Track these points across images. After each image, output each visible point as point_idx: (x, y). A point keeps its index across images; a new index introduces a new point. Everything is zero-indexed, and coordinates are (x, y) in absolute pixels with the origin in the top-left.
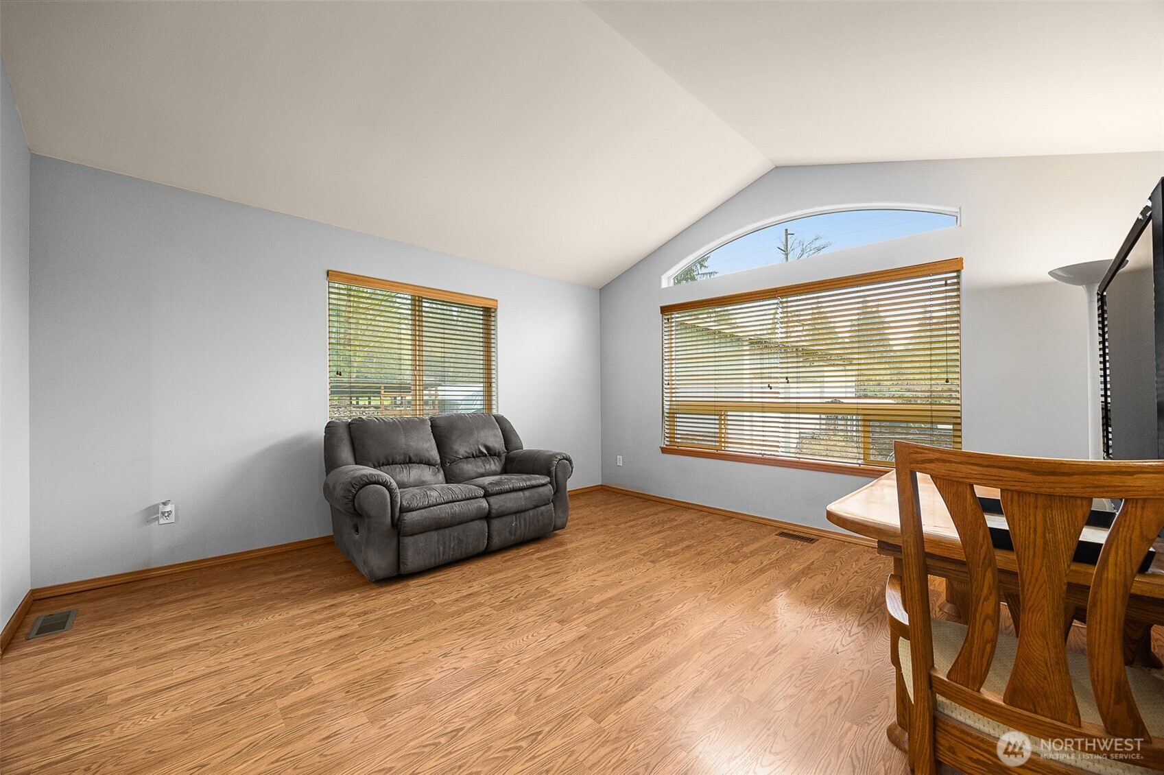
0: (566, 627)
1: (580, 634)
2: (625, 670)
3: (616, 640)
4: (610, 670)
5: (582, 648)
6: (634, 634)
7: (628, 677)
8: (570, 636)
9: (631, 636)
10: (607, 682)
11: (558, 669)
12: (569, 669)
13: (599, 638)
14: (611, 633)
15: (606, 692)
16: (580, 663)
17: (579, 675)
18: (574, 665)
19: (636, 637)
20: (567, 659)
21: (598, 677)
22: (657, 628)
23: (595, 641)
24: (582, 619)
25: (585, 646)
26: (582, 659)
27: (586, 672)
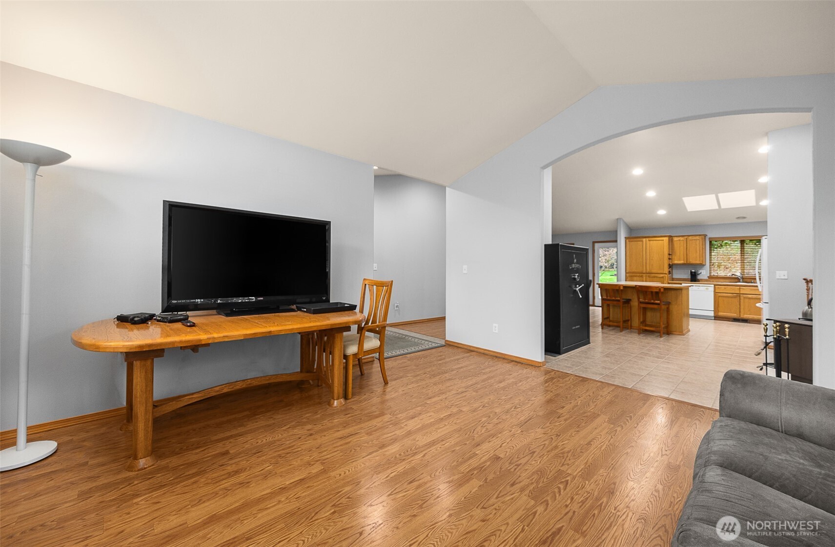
0: (492, 453)
1: (479, 448)
2: (448, 427)
3: (453, 443)
4: (456, 427)
5: (475, 438)
6: (440, 448)
7: (447, 424)
8: (485, 446)
9: (443, 446)
10: (458, 422)
11: (485, 428)
12: (479, 428)
13: (466, 444)
14: (458, 448)
15: (458, 418)
16: (474, 430)
17: (473, 425)
18: (477, 429)
19: (439, 445)
20: (483, 432)
21: (462, 424)
22: (422, 452)
23: (468, 442)
24: (482, 460)
25: (474, 439)
26: (473, 432)
27: (470, 426)
